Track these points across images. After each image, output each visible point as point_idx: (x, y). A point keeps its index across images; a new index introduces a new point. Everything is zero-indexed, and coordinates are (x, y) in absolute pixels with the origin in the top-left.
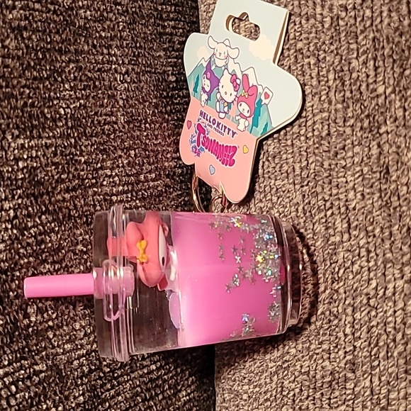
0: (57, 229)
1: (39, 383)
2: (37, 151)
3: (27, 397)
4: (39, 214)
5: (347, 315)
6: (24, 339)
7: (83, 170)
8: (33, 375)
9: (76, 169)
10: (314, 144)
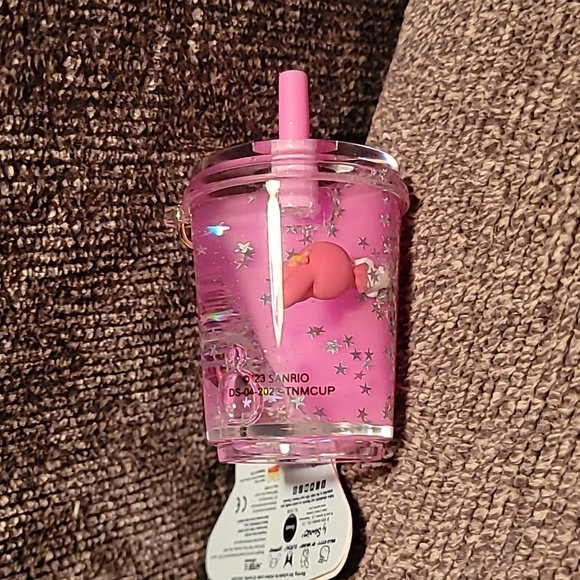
1: (54, 177)
3: (28, 192)
5: (564, 231)
6: (48, 104)
8: (48, 163)
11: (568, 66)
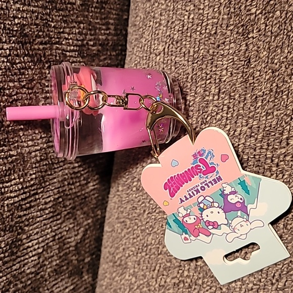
0: (32, 67)
1: (12, 162)
2: (27, 14)
3: (4, 169)
4: (24, 56)
6: (6, 134)
7: (52, 32)
8: (9, 157)
9: (48, 30)
10: (205, 38)
11: (198, 86)
